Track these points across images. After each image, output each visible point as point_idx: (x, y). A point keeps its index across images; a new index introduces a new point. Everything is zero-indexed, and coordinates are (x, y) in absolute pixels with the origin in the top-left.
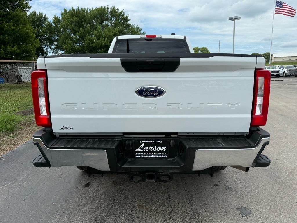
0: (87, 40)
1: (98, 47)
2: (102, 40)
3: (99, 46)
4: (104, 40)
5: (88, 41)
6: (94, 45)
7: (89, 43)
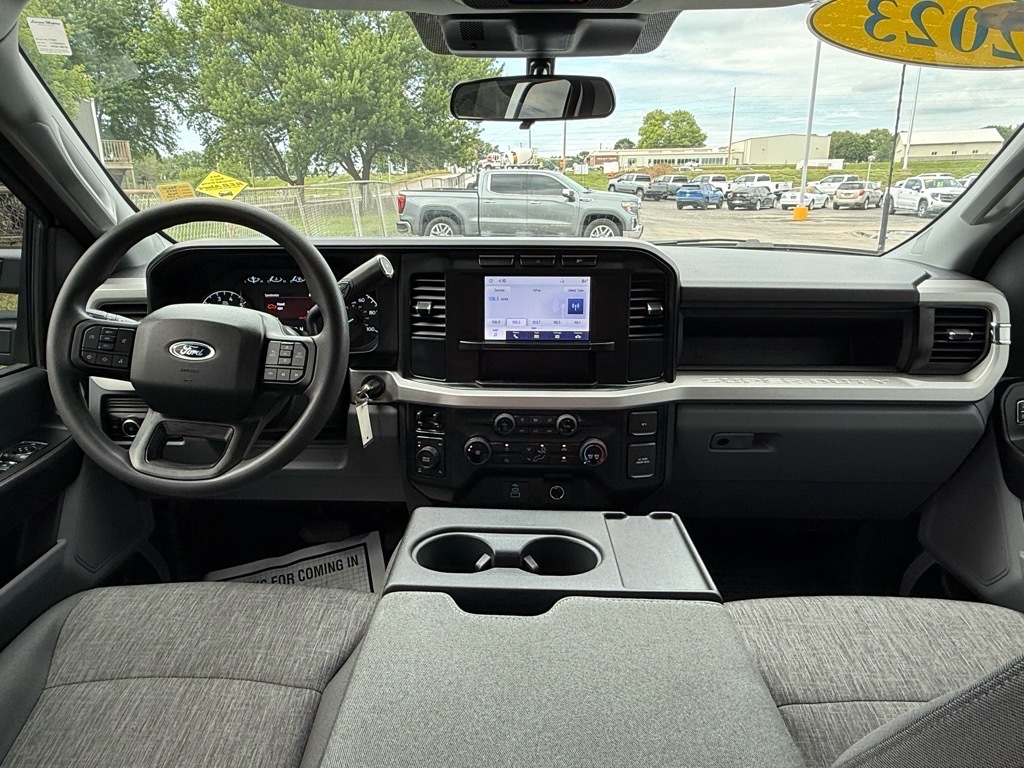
0: (289, 79)
1: (328, 104)
2: (341, 78)
3: (331, 102)
4: (351, 77)
5: (293, 83)
6: (314, 97)
7: (299, 91)
